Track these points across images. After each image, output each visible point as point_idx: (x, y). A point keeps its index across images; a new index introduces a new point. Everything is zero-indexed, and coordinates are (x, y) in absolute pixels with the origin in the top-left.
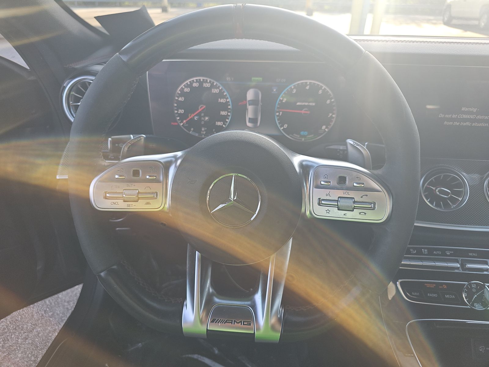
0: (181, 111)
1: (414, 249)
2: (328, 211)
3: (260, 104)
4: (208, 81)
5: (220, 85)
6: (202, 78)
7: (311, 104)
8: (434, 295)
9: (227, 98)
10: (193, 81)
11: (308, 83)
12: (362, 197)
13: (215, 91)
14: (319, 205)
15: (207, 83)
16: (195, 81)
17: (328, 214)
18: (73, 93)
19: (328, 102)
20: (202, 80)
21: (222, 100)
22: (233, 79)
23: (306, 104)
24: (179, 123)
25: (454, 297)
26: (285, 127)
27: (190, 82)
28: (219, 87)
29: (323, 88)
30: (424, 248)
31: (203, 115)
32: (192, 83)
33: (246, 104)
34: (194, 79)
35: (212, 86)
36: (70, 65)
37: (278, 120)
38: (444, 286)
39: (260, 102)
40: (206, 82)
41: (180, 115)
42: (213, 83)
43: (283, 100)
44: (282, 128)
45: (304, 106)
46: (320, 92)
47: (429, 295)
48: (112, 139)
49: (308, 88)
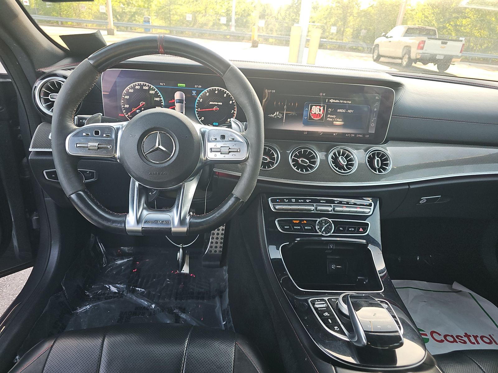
0: (127, 106)
1: (287, 199)
2: (216, 155)
3: (184, 102)
4: (147, 85)
5: (155, 88)
6: (142, 83)
7: (219, 103)
8: (298, 227)
9: (161, 98)
10: (136, 84)
11: (217, 89)
12: (233, 146)
13: (152, 92)
14: (211, 152)
15: (147, 86)
16: (137, 85)
17: (215, 157)
18: (44, 89)
19: (231, 102)
20: (142, 84)
21: (157, 98)
22: (164, 84)
23: (216, 103)
24: (125, 115)
25: (310, 228)
26: (202, 119)
27: (134, 85)
28: (155, 89)
29: (227, 93)
30: (293, 198)
31: (143, 109)
32: (135, 86)
33: (175, 102)
34: (137, 83)
35: (150, 88)
36: (41, 69)
37: (197, 114)
38: (304, 221)
39: (184, 101)
40: (145, 85)
41: (125, 109)
42: (151, 86)
43: (200, 100)
44: (201, 120)
45: (215, 105)
46: (225, 95)
47: (295, 227)
48: (78, 117)
49: (216, 92)
